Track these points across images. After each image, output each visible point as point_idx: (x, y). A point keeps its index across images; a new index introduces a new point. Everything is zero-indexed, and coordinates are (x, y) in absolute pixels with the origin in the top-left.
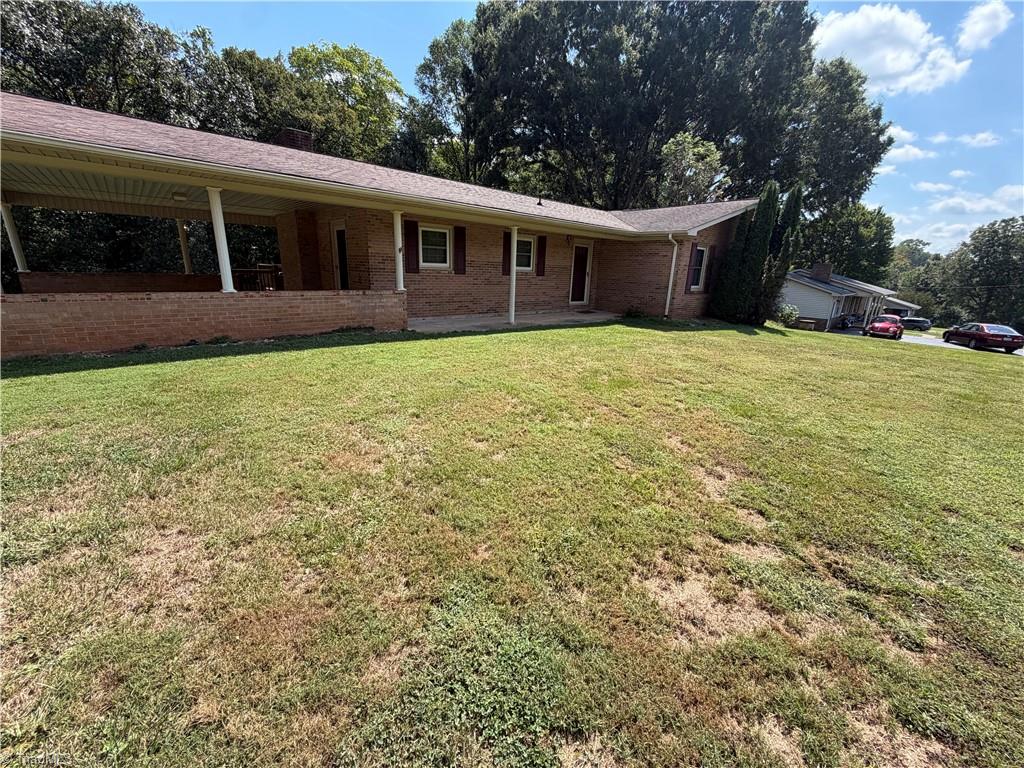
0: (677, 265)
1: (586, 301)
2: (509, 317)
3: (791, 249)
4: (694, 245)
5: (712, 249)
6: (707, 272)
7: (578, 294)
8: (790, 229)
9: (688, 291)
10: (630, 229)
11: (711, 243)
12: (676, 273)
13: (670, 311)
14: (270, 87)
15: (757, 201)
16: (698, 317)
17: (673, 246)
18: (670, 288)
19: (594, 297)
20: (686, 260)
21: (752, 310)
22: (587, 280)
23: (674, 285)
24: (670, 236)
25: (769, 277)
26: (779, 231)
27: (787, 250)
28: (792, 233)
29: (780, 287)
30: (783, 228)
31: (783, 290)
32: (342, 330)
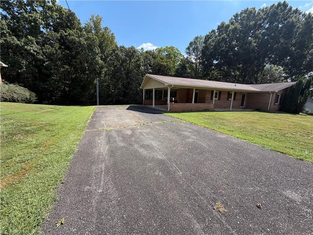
0: (272, 98)
1: (244, 106)
2: (230, 109)
3: (307, 94)
4: (277, 94)
5: (282, 94)
6: (280, 100)
7: (242, 105)
8: (306, 90)
9: (274, 104)
10: (258, 90)
11: (282, 93)
12: (271, 100)
13: (269, 109)
14: (154, 58)
15: (296, 83)
16: (277, 111)
17: (271, 94)
18: (270, 103)
19: (246, 105)
20: (274, 97)
21: (295, 109)
22: (245, 102)
23: (271, 103)
24: (270, 92)
25: (300, 101)
26: (303, 90)
27: (306, 95)
28: (307, 90)
29: (305, 104)
30: (305, 89)
31: (305, 105)
32: (205, 110)
